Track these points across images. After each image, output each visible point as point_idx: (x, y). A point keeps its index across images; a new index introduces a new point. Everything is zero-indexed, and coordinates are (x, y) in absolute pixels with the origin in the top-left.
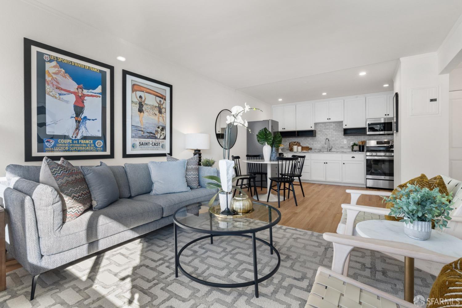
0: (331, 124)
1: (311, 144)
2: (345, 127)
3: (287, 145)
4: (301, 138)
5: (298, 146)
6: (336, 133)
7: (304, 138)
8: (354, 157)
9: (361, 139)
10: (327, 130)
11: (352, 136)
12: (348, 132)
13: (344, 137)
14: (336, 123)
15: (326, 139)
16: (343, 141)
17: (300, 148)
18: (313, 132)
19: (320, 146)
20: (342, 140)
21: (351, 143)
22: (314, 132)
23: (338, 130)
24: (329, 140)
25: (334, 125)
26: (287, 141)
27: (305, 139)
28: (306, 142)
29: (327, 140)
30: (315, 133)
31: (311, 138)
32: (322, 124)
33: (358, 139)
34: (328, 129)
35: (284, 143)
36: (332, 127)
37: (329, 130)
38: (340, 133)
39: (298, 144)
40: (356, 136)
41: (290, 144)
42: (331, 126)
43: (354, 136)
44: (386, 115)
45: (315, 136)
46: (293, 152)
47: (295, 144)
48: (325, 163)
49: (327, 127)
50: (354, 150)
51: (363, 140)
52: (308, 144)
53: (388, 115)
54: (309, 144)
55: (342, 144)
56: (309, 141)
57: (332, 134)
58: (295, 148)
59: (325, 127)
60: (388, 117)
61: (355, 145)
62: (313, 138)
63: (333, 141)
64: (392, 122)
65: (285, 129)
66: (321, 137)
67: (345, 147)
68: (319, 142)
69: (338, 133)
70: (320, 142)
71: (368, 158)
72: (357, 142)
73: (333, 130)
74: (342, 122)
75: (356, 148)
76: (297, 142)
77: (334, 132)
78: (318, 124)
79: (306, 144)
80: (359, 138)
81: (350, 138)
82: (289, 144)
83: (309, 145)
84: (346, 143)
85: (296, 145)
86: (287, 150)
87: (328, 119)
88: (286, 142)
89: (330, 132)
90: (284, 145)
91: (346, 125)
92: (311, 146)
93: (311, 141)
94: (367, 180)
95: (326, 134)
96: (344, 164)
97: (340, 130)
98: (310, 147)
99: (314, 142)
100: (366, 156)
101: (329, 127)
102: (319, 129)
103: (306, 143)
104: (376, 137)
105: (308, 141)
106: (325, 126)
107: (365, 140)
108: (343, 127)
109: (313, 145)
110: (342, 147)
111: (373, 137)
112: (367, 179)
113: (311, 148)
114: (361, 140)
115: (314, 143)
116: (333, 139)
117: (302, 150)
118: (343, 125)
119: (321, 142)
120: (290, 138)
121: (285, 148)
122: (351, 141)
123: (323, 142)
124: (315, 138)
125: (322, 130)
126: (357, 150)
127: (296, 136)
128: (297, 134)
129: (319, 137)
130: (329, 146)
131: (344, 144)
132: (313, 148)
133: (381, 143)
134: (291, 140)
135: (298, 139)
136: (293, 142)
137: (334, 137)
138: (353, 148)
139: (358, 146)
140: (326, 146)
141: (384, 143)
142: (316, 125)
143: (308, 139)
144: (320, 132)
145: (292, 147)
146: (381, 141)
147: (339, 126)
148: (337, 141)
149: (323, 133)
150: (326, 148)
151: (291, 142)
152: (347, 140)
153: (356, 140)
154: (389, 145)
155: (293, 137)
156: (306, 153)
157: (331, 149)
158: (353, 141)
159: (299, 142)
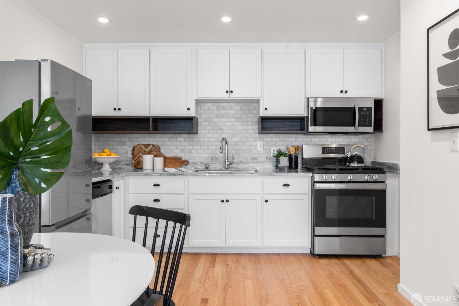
0: (232, 106)
1: (187, 151)
2: (263, 113)
4: (163, 135)
5: (155, 156)
6: (240, 128)
7: (170, 135)
8: (288, 185)
9: (292, 142)
10: (222, 120)
11: (274, 135)
12: (268, 124)
13: (257, 135)
14: (242, 104)
15: (223, 139)
16: (256, 145)
17: (159, 161)
18: (192, 122)
19: (205, 155)
20: (254, 143)
21: (272, 149)
22: (194, 120)
23: (245, 120)
24: (226, 143)
25: (238, 108)
26: (127, 143)
27: (172, 137)
28: (173, 145)
29: (224, 143)
30: (197, 125)
31: (186, 136)
32: (210, 104)
33: (284, 141)
34: (224, 117)
35: (119, 147)
36: (234, 112)
37: (226, 120)
38: (250, 127)
39: (156, 151)
40: (282, 135)
41: (134, 149)
42: (232, 109)
43: (277, 135)
44: (342, 92)
45: (196, 133)
46: (141, 173)
47: (147, 150)
48: (223, 201)
49: (222, 112)
50: (279, 165)
51: (296, 144)
52: (179, 151)
53: (346, 92)
54: (182, 151)
55: (253, 151)
56: (183, 144)
57: (234, 128)
58: (147, 160)
59: (216, 112)
60: (344, 95)
61: (280, 154)
62: (191, 135)
63: (236, 144)
64: (355, 108)
65: (119, 109)
66: (210, 135)
67: (260, 159)
68: (204, 147)
69: (246, 127)
70: (208, 146)
71: (318, 186)
72: (283, 149)
73: (234, 120)
74: (257, 101)
75: (284, 162)
76: (153, 145)
77: (238, 123)
78: (202, 104)
79: (174, 151)
80: (286, 139)
81: (269, 139)
82: (131, 149)
83: (181, 153)
84: (261, 149)
85: (149, 153)
86: (127, 165)
87: (227, 92)
88: (125, 145)
89: (230, 124)
90: (120, 151)
91: (266, 109)
92: (188, 155)
93: (187, 143)
94: (316, 238)
95: (220, 129)
96: (266, 201)
97: (250, 119)
98: (183, 159)
99: (192, 145)
100: (315, 182)
101: (226, 112)
102: (203, 116)
103: (174, 147)
105: (179, 143)
106: (219, 110)
107: (298, 144)
108: (258, 114)
109: (190, 152)
110: (255, 159)
112: (314, 236)
113: (187, 161)
114: (291, 144)
115: (194, 147)
116: (235, 140)
117: (165, 166)
118: (259, 110)
119: (210, 147)
120: (135, 136)
121: (121, 159)
122: (272, 146)
123: (214, 147)
124: (196, 137)
125: (212, 118)
126: (286, 167)
127: (151, 129)
128: (153, 126)
129: (204, 134)
130: (226, 158)
131: (259, 152)
132: (190, 161)
133: (329, 150)
134: (137, 141)
135: (155, 137)
136: (142, 145)
137: (238, 135)
138: (278, 161)
139: (287, 157)
140: (221, 156)
141: (335, 151)
142: (198, 106)
143: (179, 139)
144: (206, 124)
145: (140, 159)
146: (326, 148)
147: (249, 110)
148: (243, 145)
149: (214, 124)
150: (221, 162)
151: (138, 145)
152: (265, 143)
153: (281, 143)
154: (346, 156)
155: (144, 132)
156: (177, 175)
157: (231, 164)
158: (276, 145)
159: (157, 145)
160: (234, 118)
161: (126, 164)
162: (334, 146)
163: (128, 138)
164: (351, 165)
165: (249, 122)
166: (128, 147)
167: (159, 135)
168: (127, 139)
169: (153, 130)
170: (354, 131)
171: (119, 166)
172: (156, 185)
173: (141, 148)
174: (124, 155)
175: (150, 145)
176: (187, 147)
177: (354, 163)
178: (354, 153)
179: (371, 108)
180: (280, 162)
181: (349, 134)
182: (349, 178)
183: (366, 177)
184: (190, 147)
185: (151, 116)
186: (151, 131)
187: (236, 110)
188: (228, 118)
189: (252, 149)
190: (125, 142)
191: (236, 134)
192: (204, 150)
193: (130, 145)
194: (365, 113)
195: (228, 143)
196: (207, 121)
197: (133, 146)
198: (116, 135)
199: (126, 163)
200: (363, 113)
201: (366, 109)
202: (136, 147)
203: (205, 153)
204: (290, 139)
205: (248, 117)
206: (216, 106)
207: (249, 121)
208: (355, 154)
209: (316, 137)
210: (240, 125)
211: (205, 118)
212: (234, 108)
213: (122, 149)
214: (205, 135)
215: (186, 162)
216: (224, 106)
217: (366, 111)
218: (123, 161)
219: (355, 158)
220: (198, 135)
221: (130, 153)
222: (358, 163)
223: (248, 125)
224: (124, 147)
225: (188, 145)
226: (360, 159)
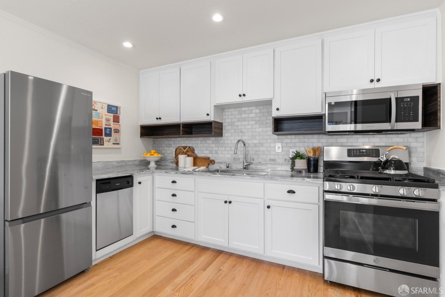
0: (252, 110)
1: (214, 152)
3: (172, 153)
4: (197, 138)
5: (188, 156)
6: (260, 130)
7: (202, 138)
8: (293, 192)
9: (313, 143)
10: (243, 123)
11: (293, 136)
13: (276, 137)
14: (261, 107)
15: (239, 141)
16: (275, 147)
17: (190, 160)
19: (229, 156)
20: (272, 145)
21: (291, 150)
22: (213, 124)
23: (264, 122)
24: (244, 145)
25: (258, 111)
26: (173, 145)
27: (203, 140)
28: (204, 147)
29: (241, 144)
30: (222, 129)
32: (234, 110)
33: (305, 142)
34: (245, 121)
35: (167, 149)
36: (253, 115)
37: (246, 123)
38: (269, 129)
39: (189, 152)
40: (301, 137)
42: (252, 113)
43: (297, 136)
44: (372, 81)
45: (221, 136)
46: (163, 171)
47: (185, 151)
48: (226, 202)
49: (243, 116)
50: (295, 168)
51: (316, 145)
52: (208, 152)
53: (378, 80)
54: (211, 152)
55: (272, 153)
56: (211, 145)
57: (254, 130)
59: (238, 116)
60: (376, 85)
61: (298, 156)
62: (218, 138)
63: (255, 145)
64: (390, 99)
65: (160, 118)
67: (278, 161)
68: (228, 149)
69: (265, 129)
70: (231, 147)
71: (328, 197)
72: (302, 151)
73: (254, 122)
74: (270, 102)
75: (301, 164)
76: (189, 147)
77: (257, 126)
78: (226, 110)
80: (306, 140)
81: (289, 141)
82: (175, 150)
83: (210, 153)
84: (280, 151)
85: (185, 154)
86: (172, 162)
87: (240, 96)
88: (171, 147)
89: (249, 127)
90: (168, 152)
91: (278, 109)
92: (215, 155)
93: (214, 145)
94: (326, 260)
95: (242, 132)
96: (269, 207)
98: (211, 159)
99: (218, 147)
100: (325, 191)
101: (246, 115)
102: (228, 121)
103: (205, 149)
104: (343, 139)
105: (208, 145)
106: (241, 114)
107: (320, 145)
108: (272, 115)
109: (216, 153)
110: (273, 160)
111: (337, 139)
112: (325, 257)
113: (214, 161)
114: (311, 146)
115: (220, 149)
116: (255, 141)
117: (195, 164)
118: (271, 109)
119: (233, 149)
121: (168, 158)
122: (291, 147)
124: (221, 140)
125: (234, 122)
126: (303, 169)
127: (181, 133)
129: (228, 137)
130: (245, 157)
131: (277, 154)
132: (216, 161)
133: (356, 153)
134: (179, 144)
135: (191, 140)
136: (181, 147)
137: (257, 137)
138: (293, 164)
139: (304, 159)
140: (241, 156)
141: (365, 153)
142: (223, 112)
143: (208, 142)
144: (230, 127)
146: (356, 149)
147: (267, 112)
148: (262, 146)
149: (236, 128)
150: (241, 162)
151: (179, 147)
152: (283, 144)
153: (301, 144)
154: (379, 160)
155: (177, 136)
156: (188, 174)
157: (249, 164)
158: (295, 147)
159: (192, 147)
160: (254, 120)
161: (171, 162)
162: (367, 147)
163: (173, 141)
164: (385, 172)
165: (268, 124)
166: (173, 148)
167: (194, 139)
168: (172, 142)
169: (183, 134)
170: (390, 128)
171: (167, 163)
172: (174, 182)
173: (181, 149)
174: (170, 155)
175: (187, 147)
176: (214, 149)
177: (390, 169)
178: (391, 157)
179: (418, 97)
181: (383, 132)
182: (374, 189)
183: (402, 191)
184: (216, 149)
185: (181, 122)
186: (181, 135)
187: (256, 113)
188: (248, 121)
189: (270, 151)
190: (171, 144)
191: (255, 136)
192: (228, 151)
193: (174, 147)
194: (407, 104)
195: (246, 144)
196: (230, 125)
197: (176, 148)
198: (165, 139)
199: (171, 161)
200: (404, 105)
201: (409, 99)
202: (178, 148)
203: (228, 154)
204: (311, 140)
205: (267, 120)
206: (238, 111)
207: (268, 123)
208: (392, 158)
209: (342, 138)
210: (260, 127)
211: (228, 123)
212: (253, 111)
213: (169, 150)
214: (229, 137)
215: (212, 162)
216: (245, 111)
217: (408, 101)
218: (170, 160)
219: (391, 163)
220: (223, 138)
221: (174, 153)
222: (396, 169)
223: (267, 127)
224: (171, 148)
225: (215, 147)
226: (399, 165)
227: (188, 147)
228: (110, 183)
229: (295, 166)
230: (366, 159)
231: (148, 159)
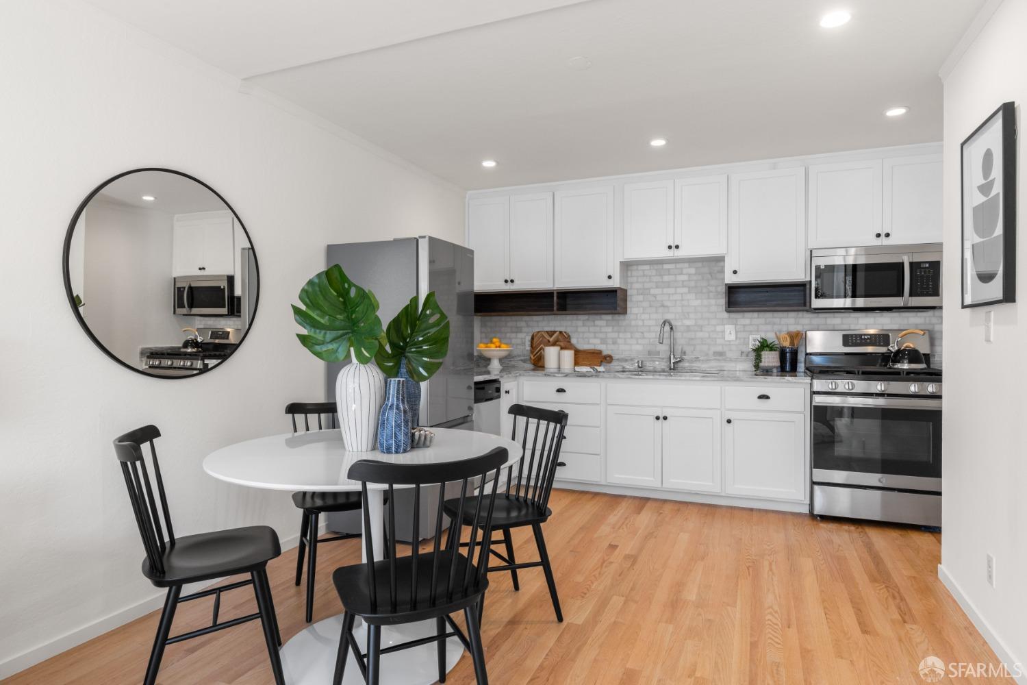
0: (682, 269)
1: (610, 341)
2: (730, 279)
3: (524, 344)
4: (575, 317)
5: (562, 349)
6: (698, 302)
7: (586, 317)
8: (768, 397)
9: (788, 325)
10: (665, 291)
11: (756, 314)
12: (742, 297)
13: (726, 315)
14: (700, 265)
15: (664, 322)
16: (723, 332)
17: (568, 355)
18: (616, 296)
19: (639, 348)
20: (719, 328)
21: (753, 337)
22: (619, 293)
23: (705, 290)
24: (671, 328)
25: (692, 271)
26: (525, 330)
27: (588, 320)
28: (589, 332)
29: (667, 328)
30: (625, 300)
31: (609, 317)
32: (647, 267)
33: (774, 324)
34: (669, 287)
35: (513, 335)
36: (685, 278)
37: (671, 291)
38: (713, 302)
39: (563, 341)
40: (769, 314)
41: (533, 338)
42: (682, 274)
43: (762, 314)
44: (878, 235)
45: (624, 312)
46: (540, 373)
47: (551, 340)
48: (658, 418)
49: (666, 278)
50: (761, 364)
51: (794, 328)
52: (598, 341)
53: (888, 235)
54: (604, 341)
55: (719, 341)
56: (604, 329)
57: (686, 303)
58: (551, 353)
59: (656, 279)
60: (884, 241)
61: (764, 346)
62: (616, 317)
63: (688, 329)
64: (903, 264)
65: (512, 281)
66: (646, 316)
67: (729, 355)
68: (637, 335)
69: (705, 302)
70: (642, 333)
71: (819, 400)
72: (771, 337)
73: (685, 290)
74: (720, 260)
75: (770, 359)
76: (561, 332)
77: (692, 296)
78: (635, 267)
79: (592, 341)
80: (777, 320)
81: (747, 321)
82: (530, 338)
83: (601, 343)
84: (733, 337)
85: (554, 344)
86: (524, 361)
87: (670, 247)
88: (521, 332)
89: (678, 297)
90: (514, 341)
91: (735, 272)
92: (611, 347)
93: (610, 329)
94: (816, 487)
95: (663, 306)
96: (729, 421)
97: (713, 289)
98: (605, 353)
99: (618, 332)
100: (815, 393)
101: (672, 278)
102: (636, 286)
103: (592, 335)
104: (836, 320)
105: (598, 329)
106: (661, 275)
107: (799, 328)
108: (724, 279)
109: (614, 343)
110: (721, 354)
112: (813, 483)
113: (610, 357)
114: (785, 329)
115: (621, 335)
116: (687, 322)
117: (576, 363)
118: (722, 271)
119: (646, 335)
120: (535, 318)
121: (515, 353)
122: (751, 332)
123: (653, 335)
124: (624, 320)
125: (649, 289)
126: (774, 367)
127: (555, 308)
128: (558, 304)
129: (637, 314)
130: (672, 350)
131: (728, 343)
132: (615, 356)
133: (856, 340)
134: (538, 326)
135: (563, 320)
136: (545, 332)
137: (692, 316)
138: (758, 358)
139: (775, 350)
140: (663, 348)
141: (868, 341)
142: (627, 270)
143: (597, 323)
144: (641, 298)
145: (541, 353)
146: (856, 335)
147: (710, 273)
148: (701, 331)
149: (652, 298)
150: (663, 359)
151: (539, 332)
152: (738, 327)
153: (769, 327)
154: (888, 350)
155: (546, 313)
156: (589, 377)
157: (680, 361)
158: (758, 331)
159: (565, 332)
160: (685, 287)
161: (522, 360)
162: (872, 331)
163: (525, 321)
164: (896, 366)
165: (711, 294)
166: (525, 334)
167: (569, 317)
168: (523, 324)
169: (558, 310)
170: (902, 305)
171: (513, 363)
172: (561, 390)
173: (543, 336)
174: (519, 347)
175: (555, 332)
176: (610, 335)
177: (903, 362)
178: (905, 345)
179: (938, 262)
180: (763, 360)
181: (894, 310)
182: (879, 387)
183: (913, 388)
184: (615, 335)
185: (555, 288)
186: (555, 312)
187: (689, 275)
188: (676, 287)
189: (715, 338)
190: (521, 327)
191: (688, 313)
192: (637, 339)
193: (527, 333)
194: (925, 272)
195: (674, 327)
196: (641, 294)
197: (531, 334)
198: (508, 318)
199: (522, 358)
200: (921, 272)
201: (927, 265)
202: (536, 335)
203: (637, 344)
204: (784, 321)
205: (709, 285)
206: (656, 270)
207: (711, 292)
208: (907, 347)
209: (834, 317)
210: (696, 299)
211: (637, 289)
212: (685, 271)
213: (516, 338)
214: (639, 315)
215: (608, 359)
216: (669, 270)
217: (926, 268)
218: (519, 356)
219: (904, 354)
220: (627, 316)
221: (528, 343)
222: (910, 362)
223: (709, 298)
224: (520, 335)
225: (613, 332)
226: (914, 356)
227: (557, 333)
228: (483, 388)
229: (761, 361)
230: (870, 349)
231: (487, 354)
